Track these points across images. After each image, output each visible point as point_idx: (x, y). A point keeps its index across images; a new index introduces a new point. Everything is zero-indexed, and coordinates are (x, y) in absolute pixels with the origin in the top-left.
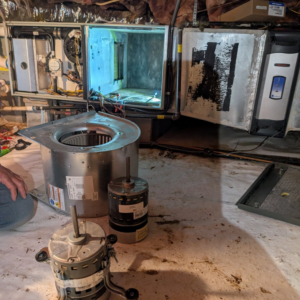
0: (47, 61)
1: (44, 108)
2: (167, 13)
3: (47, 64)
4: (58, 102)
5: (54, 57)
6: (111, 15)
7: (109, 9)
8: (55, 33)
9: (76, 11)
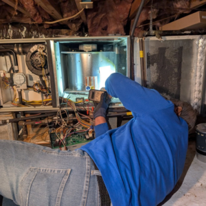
0: (12, 75)
1: (11, 121)
2: (100, 28)
3: (11, 79)
4: (24, 113)
5: (17, 71)
6: (52, 33)
7: (50, 28)
8: (16, 49)
9: (22, 30)
